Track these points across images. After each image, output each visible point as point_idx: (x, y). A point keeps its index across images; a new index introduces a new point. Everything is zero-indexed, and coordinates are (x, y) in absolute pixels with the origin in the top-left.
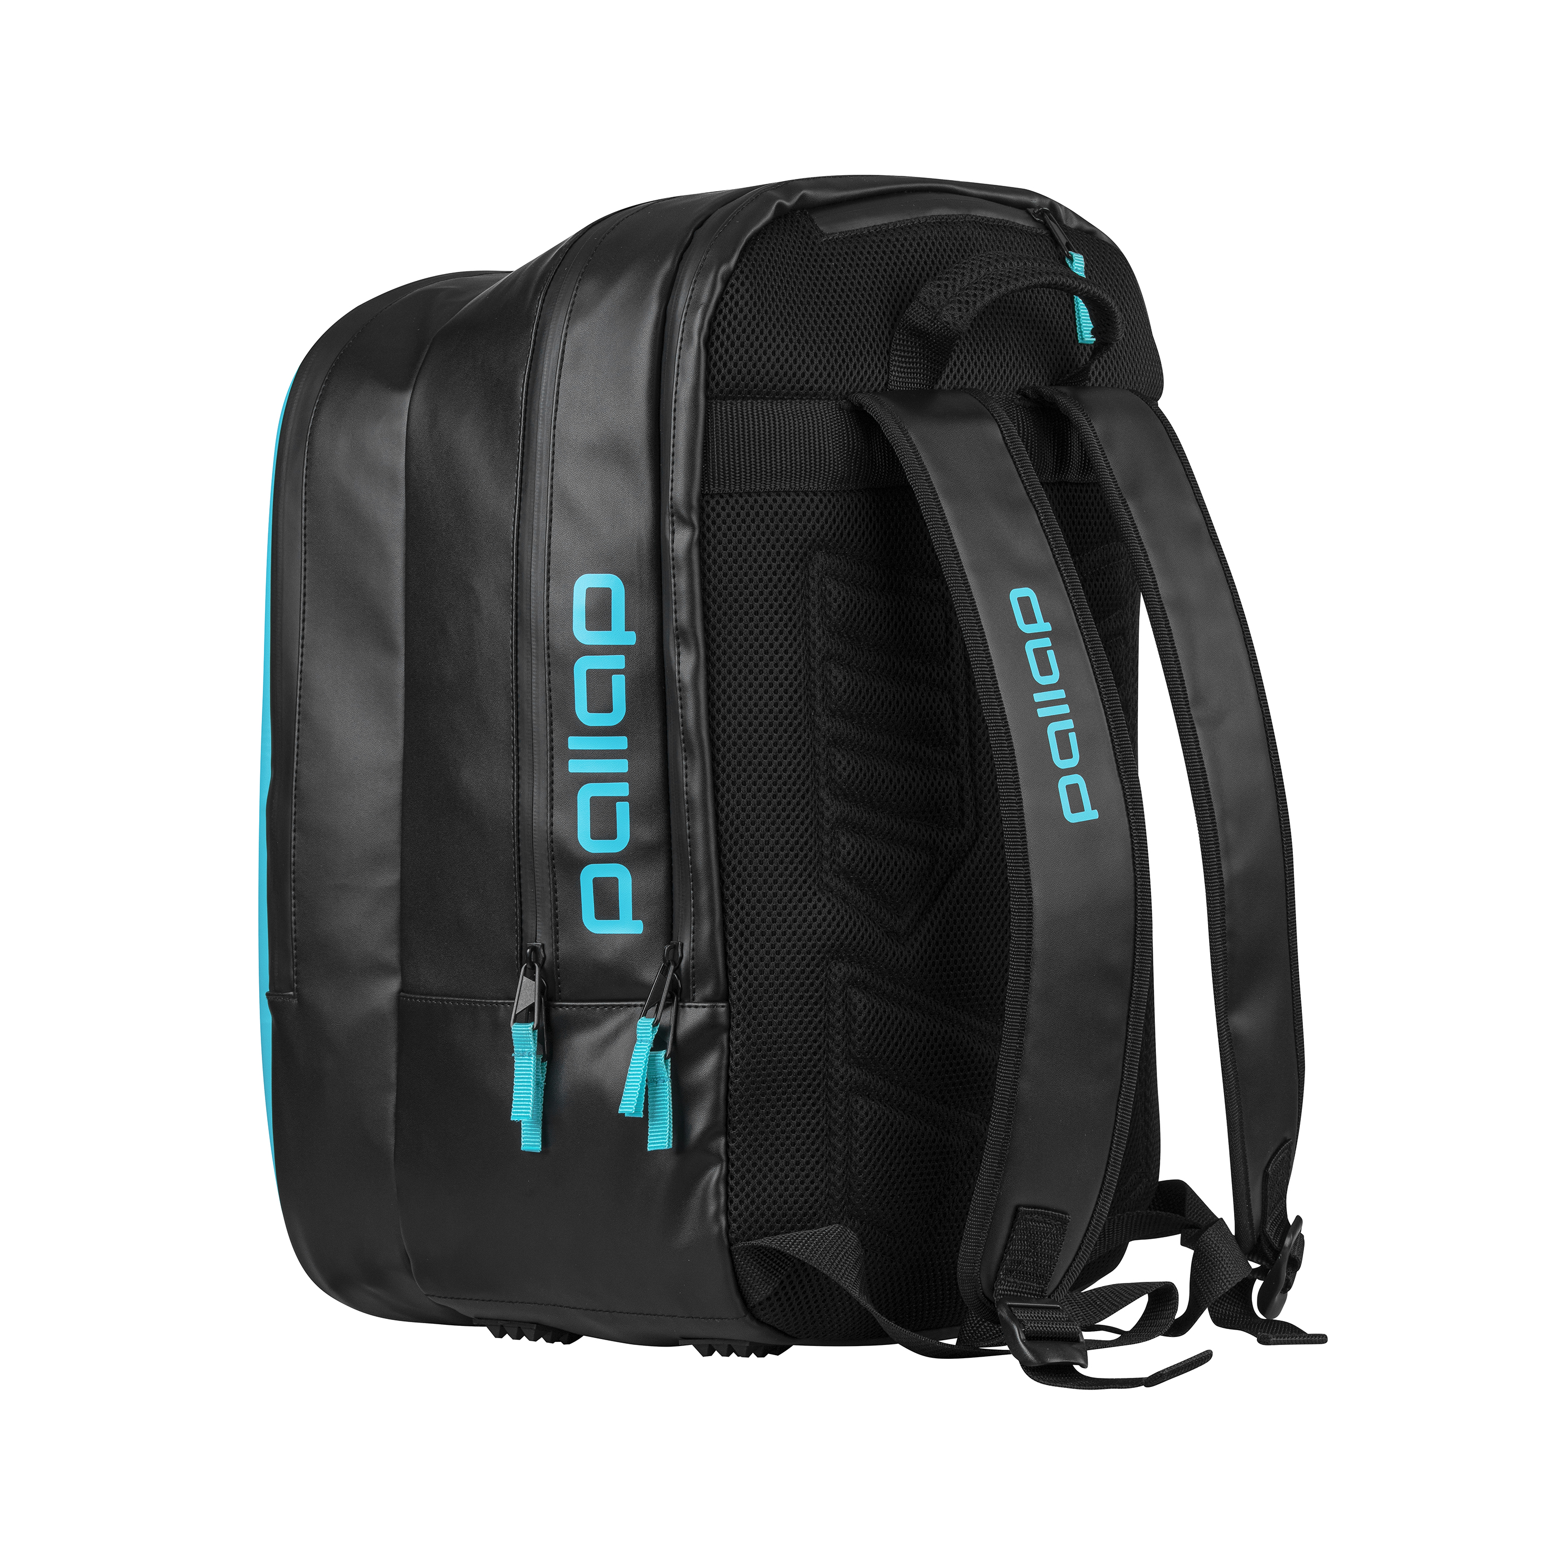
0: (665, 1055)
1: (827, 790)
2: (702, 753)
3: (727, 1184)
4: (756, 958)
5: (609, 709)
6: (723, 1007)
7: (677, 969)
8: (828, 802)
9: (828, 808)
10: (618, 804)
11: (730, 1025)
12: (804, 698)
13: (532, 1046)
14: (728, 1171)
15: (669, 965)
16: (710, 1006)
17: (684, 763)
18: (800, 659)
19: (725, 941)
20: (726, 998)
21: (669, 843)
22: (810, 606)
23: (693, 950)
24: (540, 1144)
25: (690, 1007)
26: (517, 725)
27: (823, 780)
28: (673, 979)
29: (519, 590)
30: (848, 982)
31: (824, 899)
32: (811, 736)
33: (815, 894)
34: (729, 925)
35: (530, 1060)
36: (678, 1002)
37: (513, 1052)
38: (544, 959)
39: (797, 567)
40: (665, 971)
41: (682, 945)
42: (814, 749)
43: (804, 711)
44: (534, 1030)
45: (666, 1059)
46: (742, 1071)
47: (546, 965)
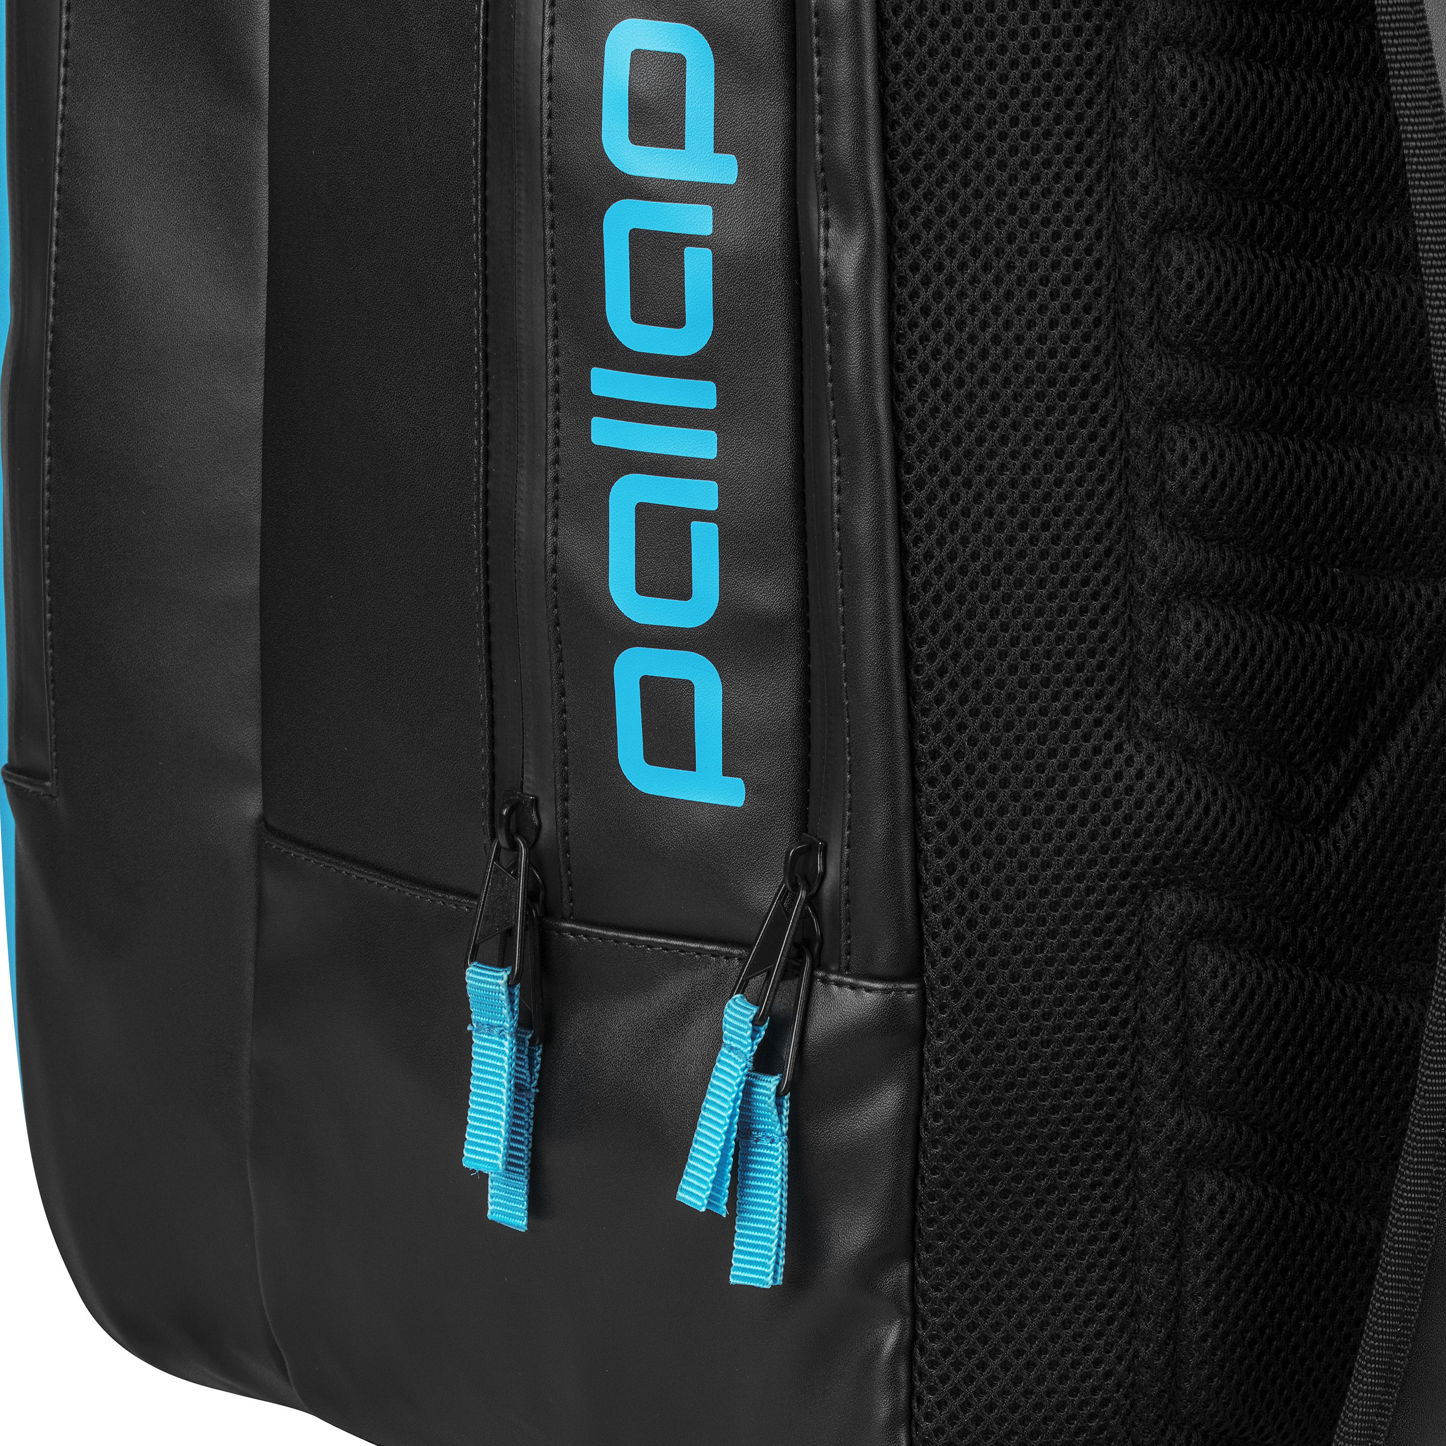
0: (778, 1088)
1: (1154, 519)
2: (876, 443)
3: (912, 1361)
4: (985, 893)
5: (677, 321)
6: (909, 991)
7: (813, 900)
8: (1154, 544)
9: (1154, 559)
10: (695, 525)
11: (925, 1031)
12: (1107, 320)
13: (506, 1019)
14: (914, 1336)
15: (795, 889)
16: (883, 991)
17: (836, 461)
18: (1099, 235)
19: (917, 851)
20: (915, 973)
21: (805, 622)
22: (1124, 114)
23: (848, 865)
24: (524, 1215)
25: (839, 984)
26: (486, 325)
27: (1145, 498)
28: (804, 917)
29: (491, 32)
30: (1189, 933)
31: (1139, 759)
32: (1120, 404)
33: (1119, 748)
34: (927, 818)
35: (502, 1045)
36: (813, 968)
37: (470, 1021)
38: (539, 828)
39: (1098, 30)
40: (787, 896)
41: (825, 850)
42: (1127, 430)
43: (1107, 348)
44: (510, 984)
45: (779, 1095)
46: (948, 1131)
47: (541, 842)
